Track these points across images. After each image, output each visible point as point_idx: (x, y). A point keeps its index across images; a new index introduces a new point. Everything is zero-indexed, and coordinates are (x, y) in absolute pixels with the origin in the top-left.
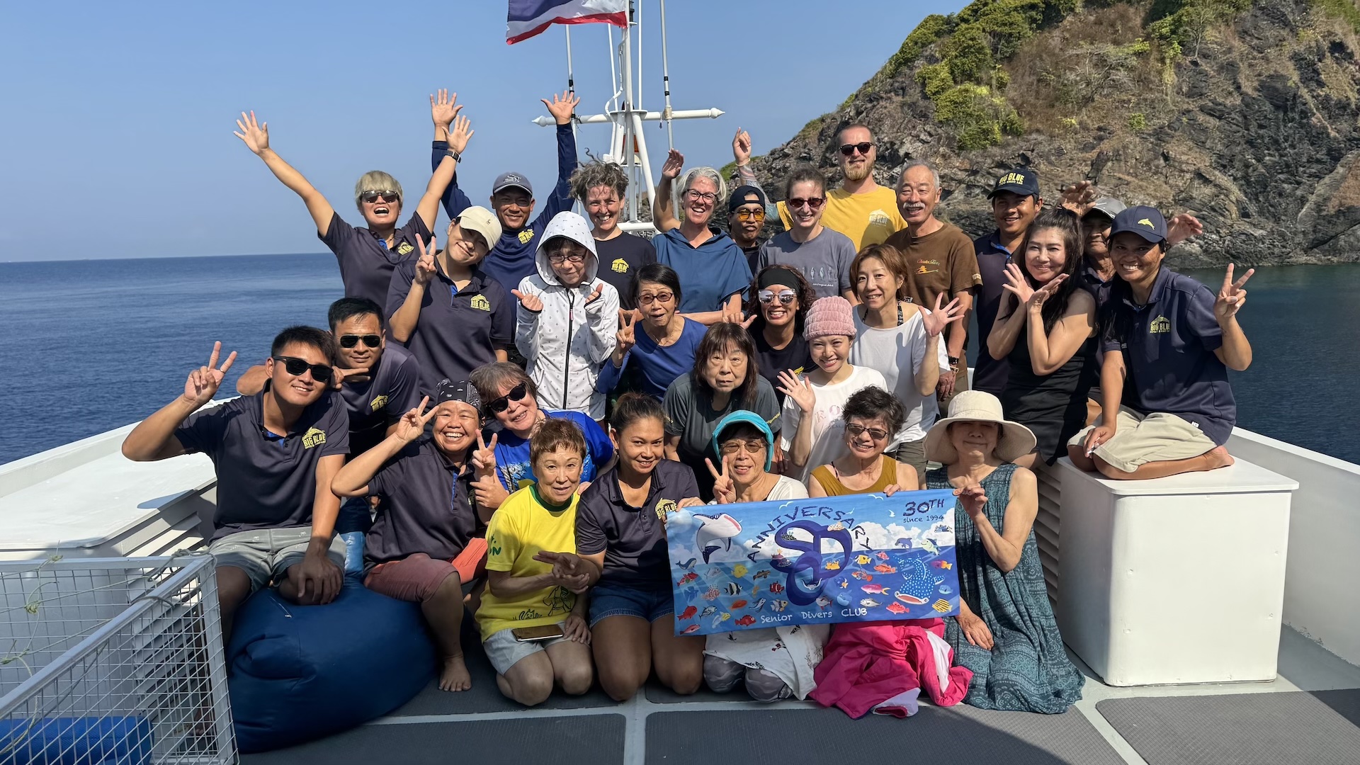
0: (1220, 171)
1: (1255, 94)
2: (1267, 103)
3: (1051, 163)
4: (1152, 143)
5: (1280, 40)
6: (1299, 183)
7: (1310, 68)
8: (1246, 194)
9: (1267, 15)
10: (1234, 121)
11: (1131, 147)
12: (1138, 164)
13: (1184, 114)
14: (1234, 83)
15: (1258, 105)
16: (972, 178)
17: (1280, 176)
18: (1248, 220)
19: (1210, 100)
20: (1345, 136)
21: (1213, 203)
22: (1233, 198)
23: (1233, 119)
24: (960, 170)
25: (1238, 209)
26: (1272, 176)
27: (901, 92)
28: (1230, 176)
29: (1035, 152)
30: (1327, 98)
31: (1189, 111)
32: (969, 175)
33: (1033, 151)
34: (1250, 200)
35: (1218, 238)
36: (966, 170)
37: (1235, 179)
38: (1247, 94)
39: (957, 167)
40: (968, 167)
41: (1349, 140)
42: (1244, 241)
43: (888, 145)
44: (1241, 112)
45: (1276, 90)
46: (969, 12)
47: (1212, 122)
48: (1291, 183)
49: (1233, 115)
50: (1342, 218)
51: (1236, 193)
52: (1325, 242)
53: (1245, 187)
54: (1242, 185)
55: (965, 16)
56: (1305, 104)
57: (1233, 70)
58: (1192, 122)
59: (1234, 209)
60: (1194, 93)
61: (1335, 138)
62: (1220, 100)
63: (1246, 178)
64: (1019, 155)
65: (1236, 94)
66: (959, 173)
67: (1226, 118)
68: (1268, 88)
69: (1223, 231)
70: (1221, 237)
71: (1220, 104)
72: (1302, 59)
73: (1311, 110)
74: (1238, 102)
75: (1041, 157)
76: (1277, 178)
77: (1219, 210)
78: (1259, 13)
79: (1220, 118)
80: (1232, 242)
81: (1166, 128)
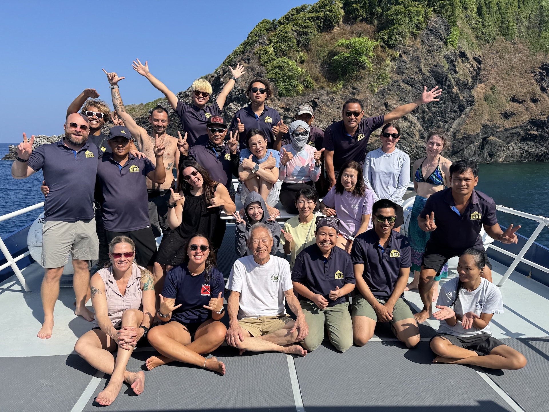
0: (412, 114)
1: (428, 74)
2: (434, 80)
3: (328, 106)
4: (379, 97)
5: (439, 47)
6: (446, 122)
7: (452, 63)
8: (423, 126)
9: (433, 34)
10: (418, 88)
11: (369, 98)
12: (373, 109)
13: (395, 83)
14: (418, 68)
15: (430, 80)
16: (286, 113)
17: (438, 118)
18: (424, 140)
19: (407, 76)
20: (466, 99)
21: (408, 131)
22: (417, 129)
23: (418, 87)
24: (280, 108)
25: (419, 134)
26: (435, 118)
27: (247, 61)
28: (416, 117)
29: (320, 99)
30: (459, 80)
31: (397, 81)
32: (284, 111)
33: (318, 99)
34: (424, 130)
35: (410, 149)
36: (283, 108)
37: (418, 119)
38: (424, 74)
39: (278, 106)
40: (284, 106)
41: (467, 102)
42: (422, 151)
43: (240, 91)
44: (421, 83)
45: (438, 73)
46: (284, 19)
47: (409, 88)
48: (443, 122)
49: (418, 85)
50: (465, 140)
51: (419, 126)
52: (458, 152)
53: (422, 123)
54: (421, 122)
55: (283, 21)
56: (450, 82)
57: (418, 61)
58: (399, 87)
59: (417, 134)
60: (400, 71)
61: (462, 100)
62: (412, 76)
63: (423, 118)
64: (311, 101)
65: (419, 74)
66: (280, 109)
67: (415, 86)
68: (434, 71)
69: (413, 146)
70: (412, 149)
71: (412, 78)
72: (449, 58)
73: (452, 84)
74: (420, 78)
75: (323, 102)
76: (437, 119)
77: (411, 135)
78: (429, 32)
79: (412, 86)
80: (417, 151)
81: (386, 89)
